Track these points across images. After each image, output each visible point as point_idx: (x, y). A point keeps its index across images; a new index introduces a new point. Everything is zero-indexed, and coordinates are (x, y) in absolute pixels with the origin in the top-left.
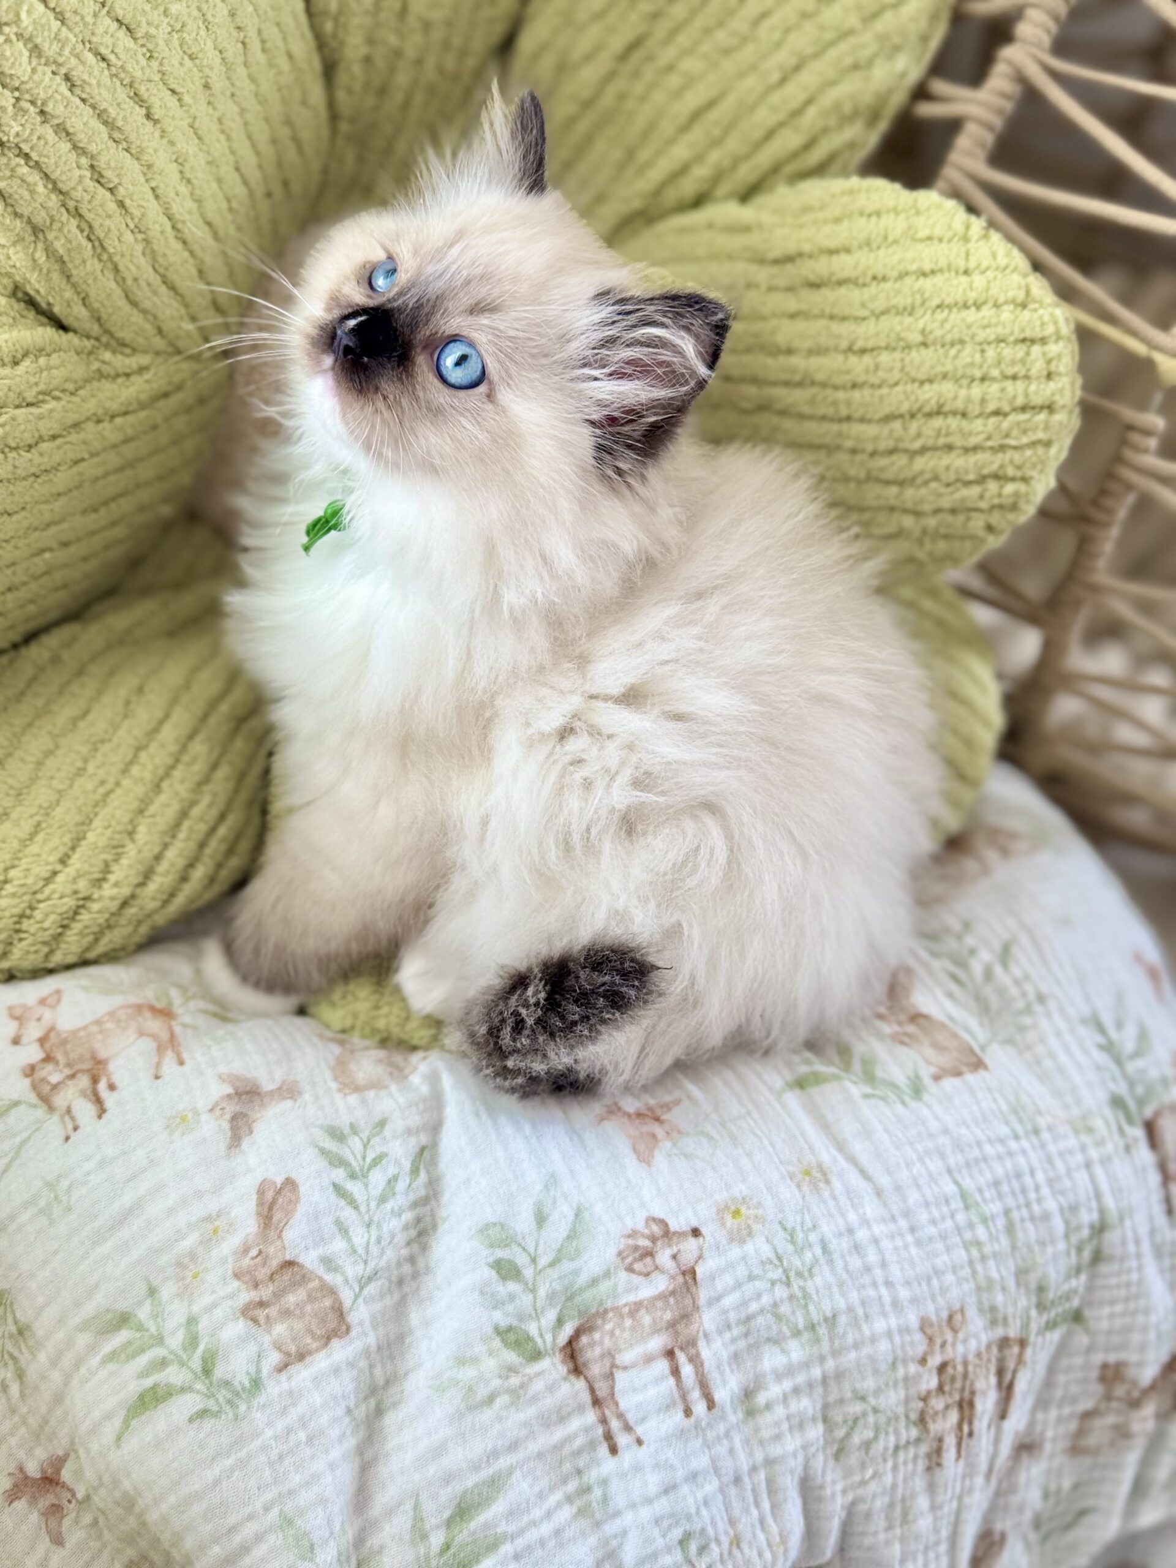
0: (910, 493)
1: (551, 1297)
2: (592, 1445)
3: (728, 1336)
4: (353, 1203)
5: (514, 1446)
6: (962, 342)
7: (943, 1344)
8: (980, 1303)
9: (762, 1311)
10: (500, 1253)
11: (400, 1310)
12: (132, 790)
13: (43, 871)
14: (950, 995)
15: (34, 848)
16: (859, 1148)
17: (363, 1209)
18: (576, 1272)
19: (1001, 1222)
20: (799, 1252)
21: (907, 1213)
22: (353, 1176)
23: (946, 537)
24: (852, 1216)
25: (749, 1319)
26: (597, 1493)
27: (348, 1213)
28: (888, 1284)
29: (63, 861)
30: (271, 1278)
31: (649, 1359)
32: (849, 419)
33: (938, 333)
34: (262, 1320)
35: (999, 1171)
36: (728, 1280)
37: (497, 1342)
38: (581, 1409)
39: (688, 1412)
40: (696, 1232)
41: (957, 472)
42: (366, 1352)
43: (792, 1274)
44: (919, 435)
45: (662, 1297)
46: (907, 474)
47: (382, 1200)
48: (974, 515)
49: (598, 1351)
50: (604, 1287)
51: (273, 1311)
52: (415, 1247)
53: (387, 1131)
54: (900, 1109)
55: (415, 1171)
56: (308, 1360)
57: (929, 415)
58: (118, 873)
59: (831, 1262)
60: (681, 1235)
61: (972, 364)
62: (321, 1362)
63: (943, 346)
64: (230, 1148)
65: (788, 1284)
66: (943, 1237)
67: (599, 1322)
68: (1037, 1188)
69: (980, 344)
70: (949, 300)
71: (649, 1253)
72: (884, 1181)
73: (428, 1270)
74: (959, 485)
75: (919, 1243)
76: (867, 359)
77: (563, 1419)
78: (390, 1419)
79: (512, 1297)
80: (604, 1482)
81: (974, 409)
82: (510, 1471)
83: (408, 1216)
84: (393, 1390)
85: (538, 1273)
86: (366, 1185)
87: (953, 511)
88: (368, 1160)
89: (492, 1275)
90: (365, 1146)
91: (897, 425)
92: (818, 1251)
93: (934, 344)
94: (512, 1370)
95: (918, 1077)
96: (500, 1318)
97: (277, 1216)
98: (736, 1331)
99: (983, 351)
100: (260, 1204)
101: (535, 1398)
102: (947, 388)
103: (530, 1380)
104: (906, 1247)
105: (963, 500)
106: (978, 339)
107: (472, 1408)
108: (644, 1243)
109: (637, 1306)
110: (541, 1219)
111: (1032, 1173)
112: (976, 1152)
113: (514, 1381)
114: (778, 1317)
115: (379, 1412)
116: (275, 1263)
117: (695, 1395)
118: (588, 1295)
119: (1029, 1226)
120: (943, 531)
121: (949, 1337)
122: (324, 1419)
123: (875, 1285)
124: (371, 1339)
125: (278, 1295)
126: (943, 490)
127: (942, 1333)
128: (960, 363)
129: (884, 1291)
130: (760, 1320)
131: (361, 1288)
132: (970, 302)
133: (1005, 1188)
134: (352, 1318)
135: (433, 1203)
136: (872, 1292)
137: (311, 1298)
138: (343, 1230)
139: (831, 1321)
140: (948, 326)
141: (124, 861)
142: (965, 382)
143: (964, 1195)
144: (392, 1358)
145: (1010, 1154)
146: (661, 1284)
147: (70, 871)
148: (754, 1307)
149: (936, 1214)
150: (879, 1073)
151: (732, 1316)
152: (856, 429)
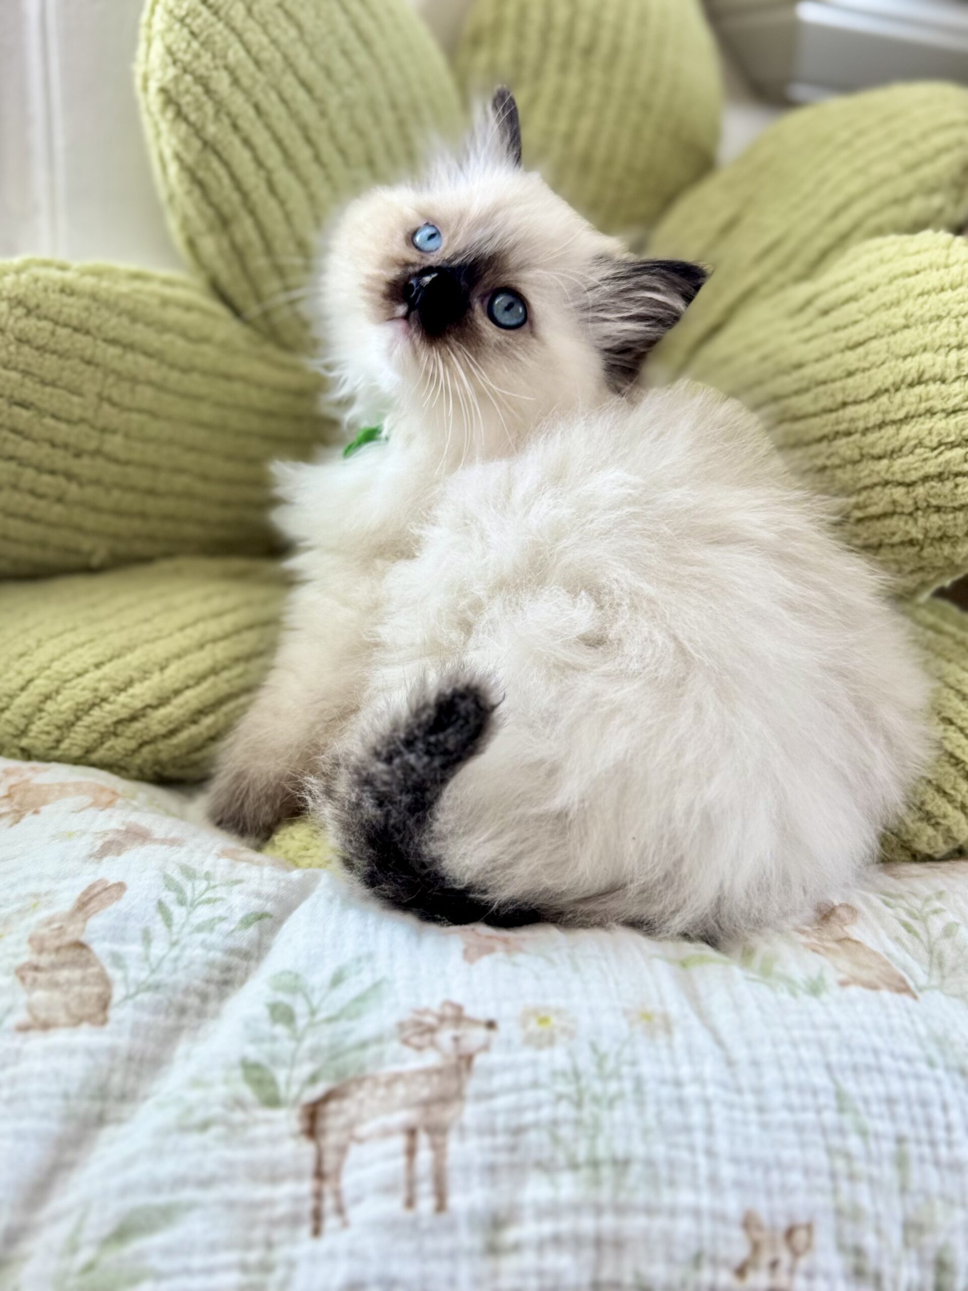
0: (899, 464)
1: (314, 1053)
2: (294, 1220)
3: (487, 1141)
4: (168, 920)
5: (206, 1183)
6: (940, 318)
7: (774, 1265)
8: (839, 1235)
9: (536, 1125)
10: (283, 997)
11: (171, 1036)
12: (180, 641)
13: (77, 666)
14: (897, 940)
15: (80, 651)
16: (724, 1020)
17: (175, 929)
18: (347, 1033)
19: (888, 1147)
20: (604, 1077)
21: (758, 1091)
22: (182, 902)
23: (938, 509)
24: (685, 1071)
25: (518, 1131)
26: (279, 1274)
27: (159, 927)
28: (710, 1153)
29: (98, 666)
30: (58, 950)
31: (386, 1133)
32: (844, 404)
33: (919, 313)
34: (29, 980)
35: (896, 1087)
36: (508, 1078)
37: (238, 1073)
38: (298, 1176)
39: (410, 1203)
40: (491, 1025)
41: (939, 434)
42: (112, 1052)
43: (587, 1098)
44: (903, 405)
45: (428, 1073)
46: (895, 444)
47: (199, 929)
48: (960, 480)
49: (341, 1121)
50: (372, 1051)
51: (42, 977)
52: (212, 989)
53: (237, 888)
54: (785, 996)
55: (246, 922)
56: (52, 1032)
57: (911, 385)
58: (137, 689)
59: (641, 1104)
60: (473, 1022)
61: (948, 334)
62: (60, 1037)
63: (922, 323)
64: (91, 856)
65: (579, 1104)
66: (799, 1128)
67: (353, 1088)
68: (949, 1128)
69: (956, 317)
70: (929, 287)
71: (431, 1030)
72: (741, 1053)
73: (217, 1015)
74: (942, 448)
75: (764, 1126)
76: (861, 350)
77: (274, 1179)
78: (108, 1132)
79: (274, 1039)
80: (291, 1264)
81: (952, 373)
82: (191, 1206)
83: (217, 956)
84: (126, 1109)
85: (311, 1025)
86: (189, 913)
87: (940, 477)
88: (204, 897)
89: (263, 1012)
90: (207, 889)
91: (884, 399)
92: (628, 1086)
93: (915, 324)
94: (239, 1103)
95: (821, 978)
96: (253, 1052)
97: (93, 904)
98: (502, 1140)
99: (958, 323)
100: (85, 893)
101: (252, 1143)
102: (926, 359)
103: (256, 1122)
104: (745, 1123)
105: (948, 462)
106: (954, 313)
107: (183, 1129)
108: (430, 1020)
109: (396, 1078)
110: (337, 980)
111: (945, 1108)
112: (870, 1059)
113: (238, 1116)
114: (556, 1140)
115: (101, 1120)
116: (67, 939)
117: (425, 1188)
118: (351, 1057)
119: (930, 1169)
120: (934, 502)
121: (785, 1257)
122: (34, 1087)
123: (692, 1148)
124: (123, 1042)
125: (54, 966)
126: (929, 454)
127: (774, 1247)
128: (937, 335)
129: (702, 1160)
130: (532, 1137)
131: (137, 993)
132: (947, 285)
133: (901, 1109)
134: (114, 1013)
135: (252, 963)
136: (684, 1155)
137: (83, 981)
138: (147, 938)
139: (622, 1164)
140: (926, 307)
141: (147, 683)
142: (943, 351)
143: (840, 1096)
144: (139, 1075)
145: (918, 1077)
146: (431, 1059)
147: (99, 673)
148: (529, 1117)
149: (796, 1099)
150: (777, 968)
151: (500, 1121)
152: (850, 411)
